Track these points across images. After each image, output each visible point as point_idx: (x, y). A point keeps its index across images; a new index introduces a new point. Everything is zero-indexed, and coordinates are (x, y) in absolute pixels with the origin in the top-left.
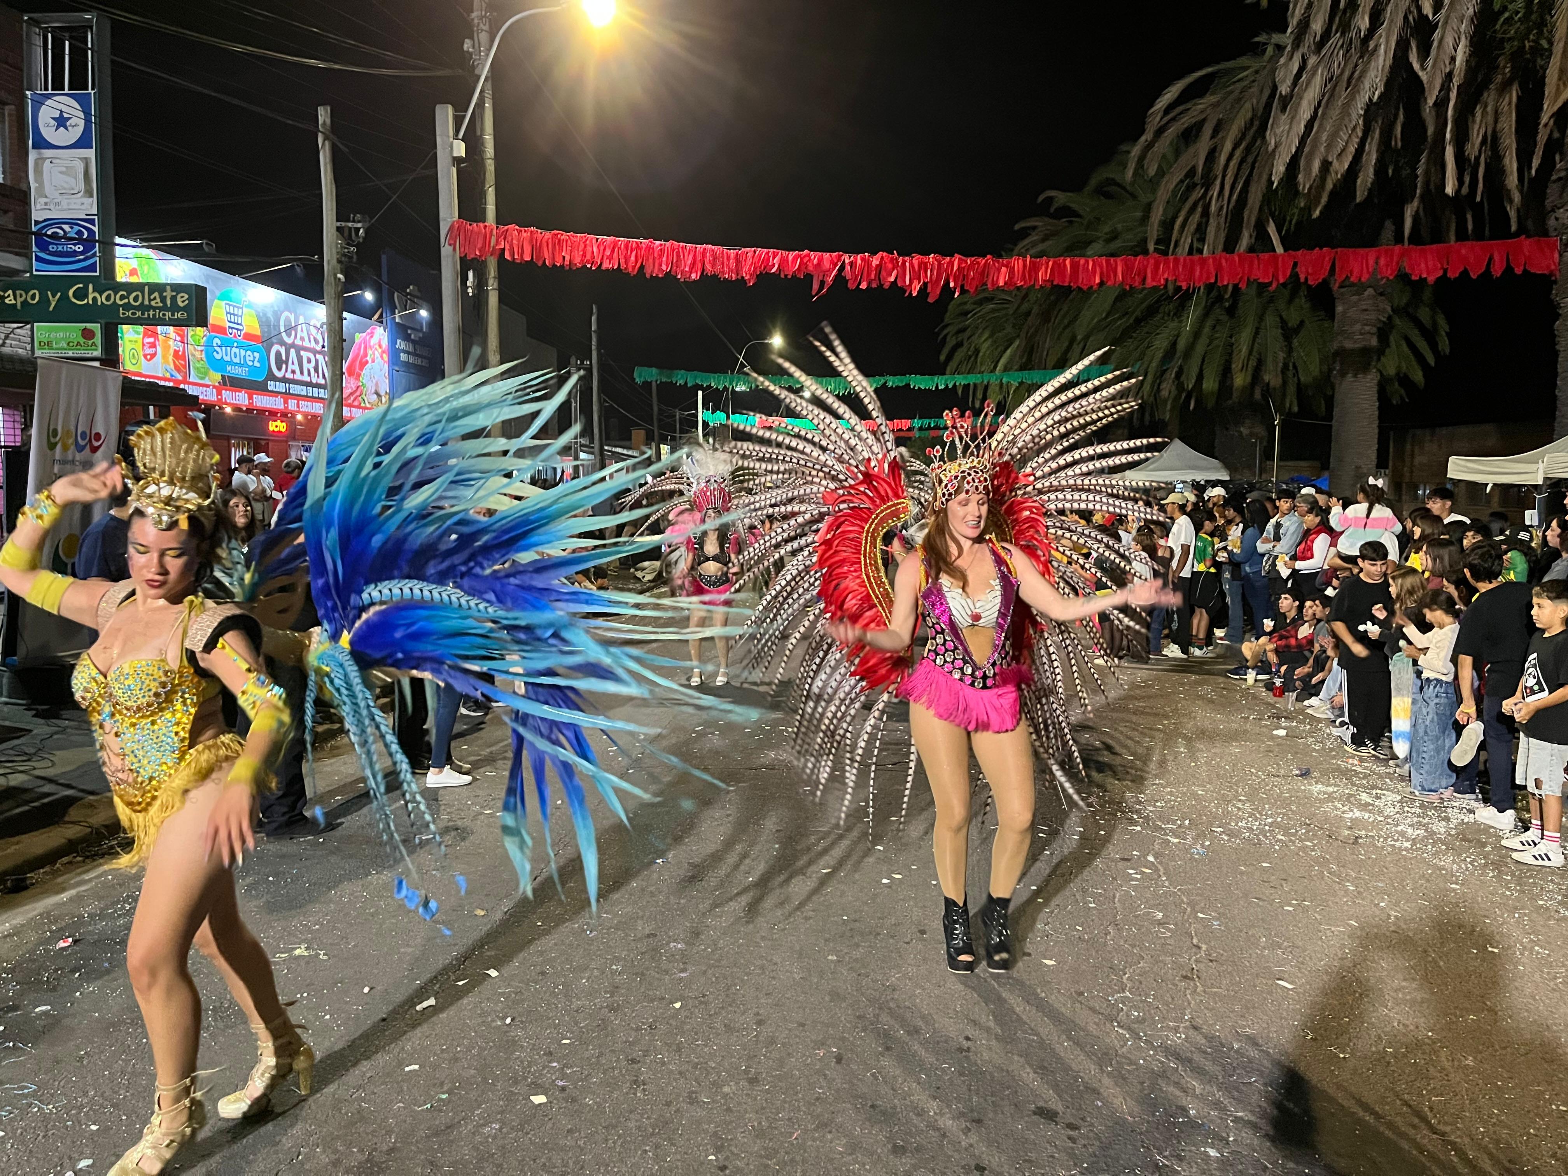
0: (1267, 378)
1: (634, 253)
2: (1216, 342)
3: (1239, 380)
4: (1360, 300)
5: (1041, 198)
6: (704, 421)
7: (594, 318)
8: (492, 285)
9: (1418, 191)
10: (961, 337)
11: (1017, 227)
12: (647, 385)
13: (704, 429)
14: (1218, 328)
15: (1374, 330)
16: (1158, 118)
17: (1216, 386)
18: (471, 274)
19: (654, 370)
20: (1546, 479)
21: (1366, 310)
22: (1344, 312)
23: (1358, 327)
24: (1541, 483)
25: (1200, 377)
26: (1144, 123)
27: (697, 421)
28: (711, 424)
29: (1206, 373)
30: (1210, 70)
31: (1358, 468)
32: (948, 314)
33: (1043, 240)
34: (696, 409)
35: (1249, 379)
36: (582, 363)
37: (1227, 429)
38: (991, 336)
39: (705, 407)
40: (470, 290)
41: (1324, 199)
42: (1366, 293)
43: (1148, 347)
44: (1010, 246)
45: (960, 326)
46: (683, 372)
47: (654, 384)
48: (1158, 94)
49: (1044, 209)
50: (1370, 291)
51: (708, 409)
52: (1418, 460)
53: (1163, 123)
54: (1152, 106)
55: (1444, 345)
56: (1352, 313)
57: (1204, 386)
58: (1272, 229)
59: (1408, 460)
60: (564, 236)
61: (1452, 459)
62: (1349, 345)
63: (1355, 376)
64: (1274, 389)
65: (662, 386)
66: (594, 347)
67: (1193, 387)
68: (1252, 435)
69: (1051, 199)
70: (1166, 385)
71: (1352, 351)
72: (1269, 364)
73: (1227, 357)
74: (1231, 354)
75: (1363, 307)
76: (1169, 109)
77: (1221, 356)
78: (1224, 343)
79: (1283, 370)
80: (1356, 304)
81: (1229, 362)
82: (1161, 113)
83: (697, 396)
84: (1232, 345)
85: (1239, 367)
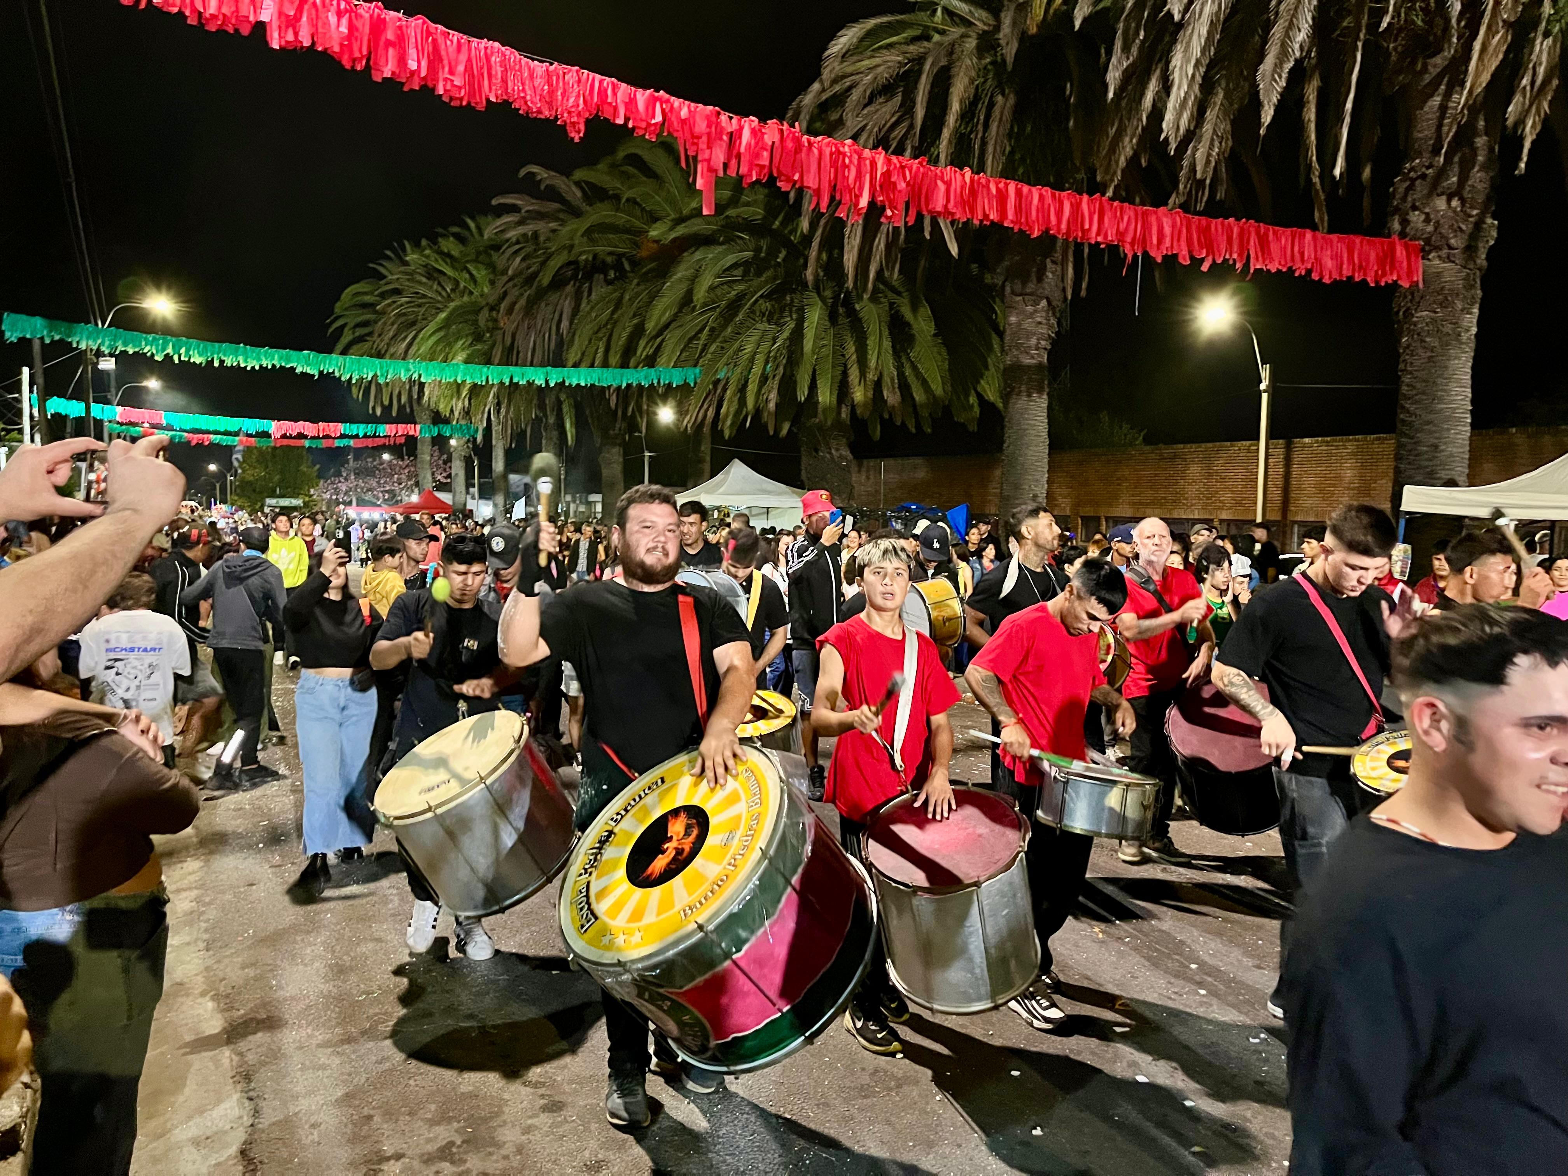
3: (859, 395)
4: (1035, 311)
5: (522, 173)
10: (359, 332)
11: (494, 202)
15: (1046, 345)
16: (837, 65)
21: (1040, 323)
22: (1019, 324)
23: (1033, 341)
27: (22, 409)
32: (338, 304)
33: (521, 223)
34: (20, 392)
35: (870, 394)
37: (816, 451)
42: (1041, 305)
43: (740, 350)
44: (440, 230)
45: (360, 319)
50: (1044, 302)
54: (828, 48)
56: (1028, 324)
62: (1027, 361)
63: (1029, 396)
64: (893, 407)
67: (806, 399)
68: (841, 457)
69: (532, 175)
70: (773, 396)
71: (1029, 367)
72: (886, 379)
73: (842, 368)
74: (845, 365)
75: (1039, 319)
76: (845, 56)
77: (833, 367)
78: (834, 353)
79: (899, 387)
80: (1031, 315)
81: (845, 374)
82: (839, 59)
83: (20, 373)
84: (843, 356)
85: (857, 380)
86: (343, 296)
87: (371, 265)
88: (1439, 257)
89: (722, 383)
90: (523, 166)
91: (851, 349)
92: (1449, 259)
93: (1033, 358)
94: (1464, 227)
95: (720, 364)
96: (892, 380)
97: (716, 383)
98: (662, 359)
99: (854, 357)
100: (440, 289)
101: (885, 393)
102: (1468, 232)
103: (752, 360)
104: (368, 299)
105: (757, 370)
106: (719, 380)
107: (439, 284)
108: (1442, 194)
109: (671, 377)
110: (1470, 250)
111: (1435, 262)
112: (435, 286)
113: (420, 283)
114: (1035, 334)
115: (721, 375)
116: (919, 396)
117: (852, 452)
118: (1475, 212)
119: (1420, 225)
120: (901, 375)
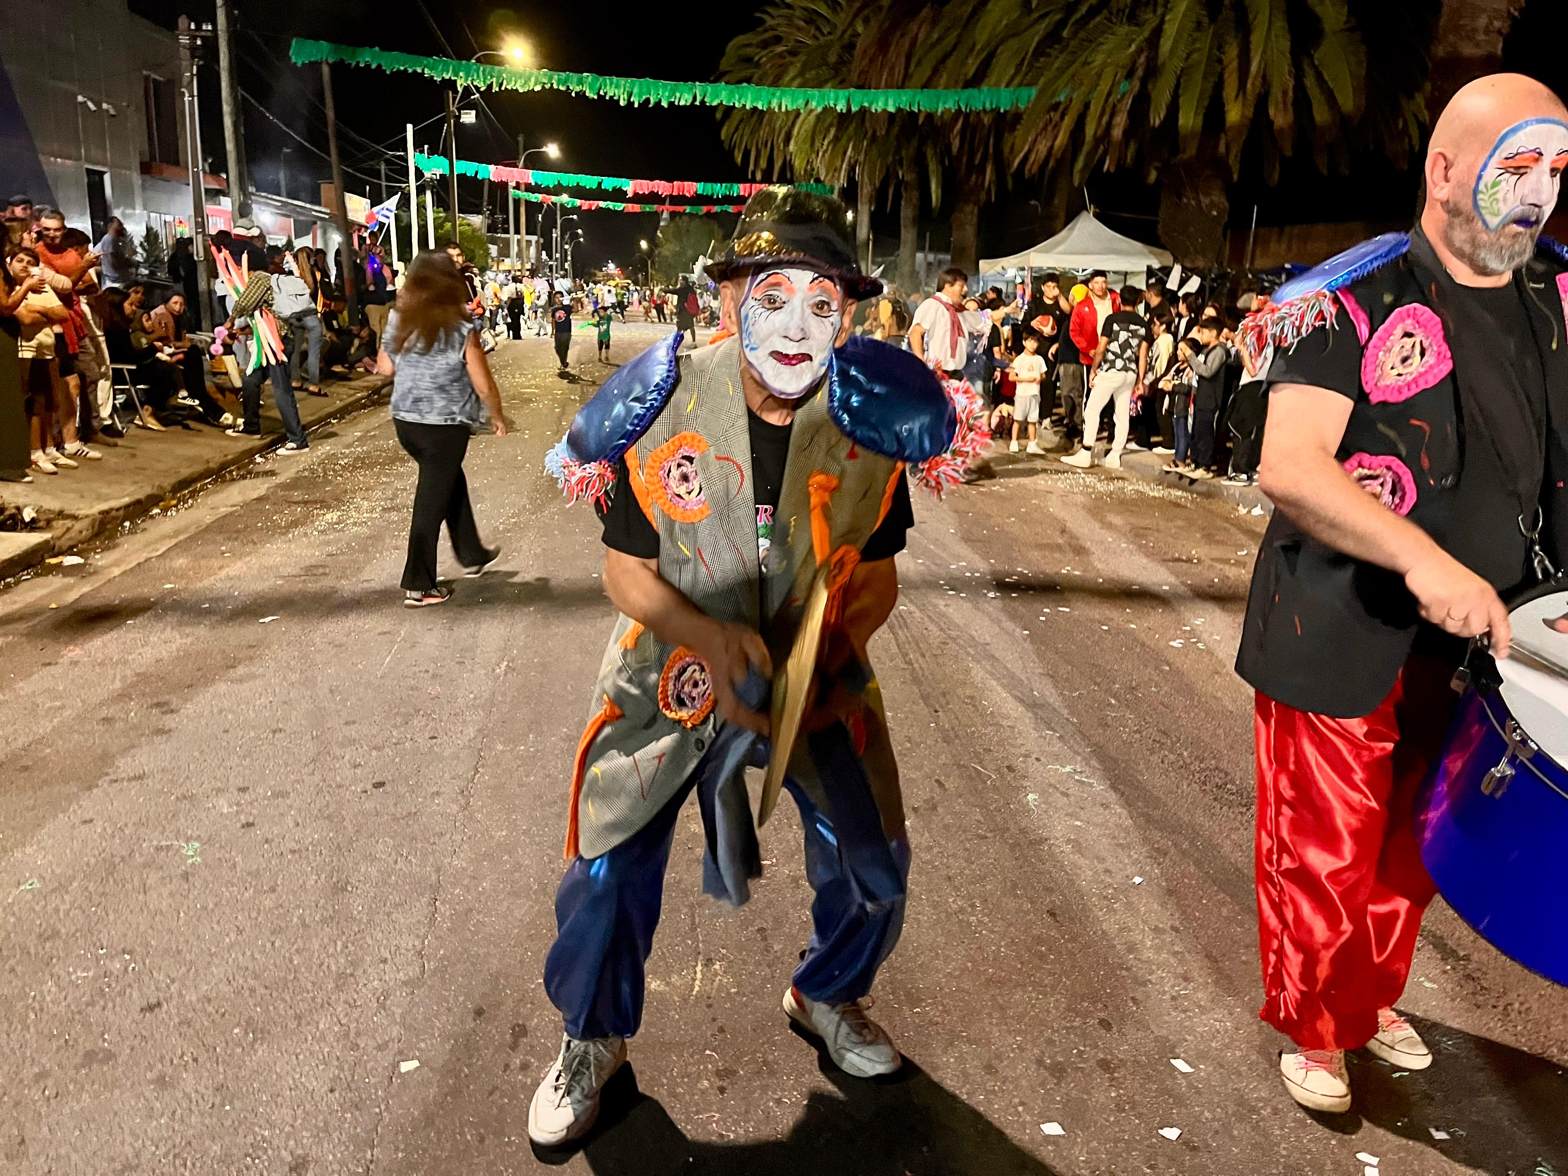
2: (1195, 56)
3: (1234, 114)
6: (417, 169)
13: (417, 180)
17: (1200, 121)
19: (324, 46)
27: (407, 167)
28: (427, 175)
32: (723, 60)
34: (405, 150)
35: (1250, 113)
36: (199, 28)
37: (1180, 196)
39: (418, 147)
43: (1086, 63)
45: (742, 75)
46: (375, 50)
47: (326, 71)
51: (422, 152)
57: (1181, 122)
64: (1281, 130)
66: (219, 6)
67: (1163, 124)
68: (1212, 205)
70: (1121, 121)
72: (1276, 93)
73: (1213, 79)
74: (1221, 76)
77: (1205, 78)
78: (1209, 58)
79: (1295, 104)
81: (1219, 86)
83: (405, 131)
84: (1220, 61)
85: (1234, 95)
86: (728, 49)
87: (758, 15)
89: (1062, 107)
91: (1232, 52)
95: (1061, 82)
96: (1285, 93)
97: (1055, 107)
98: (993, 79)
99: (1235, 64)
100: (818, 34)
101: (1272, 112)
103: (1099, 75)
104: (749, 51)
105: (1104, 87)
106: (1058, 104)
107: (818, 29)
109: (998, 100)
112: (813, 31)
113: (799, 29)
115: (1062, 98)
116: (1321, 114)
117: (1228, 199)
120: (1300, 87)
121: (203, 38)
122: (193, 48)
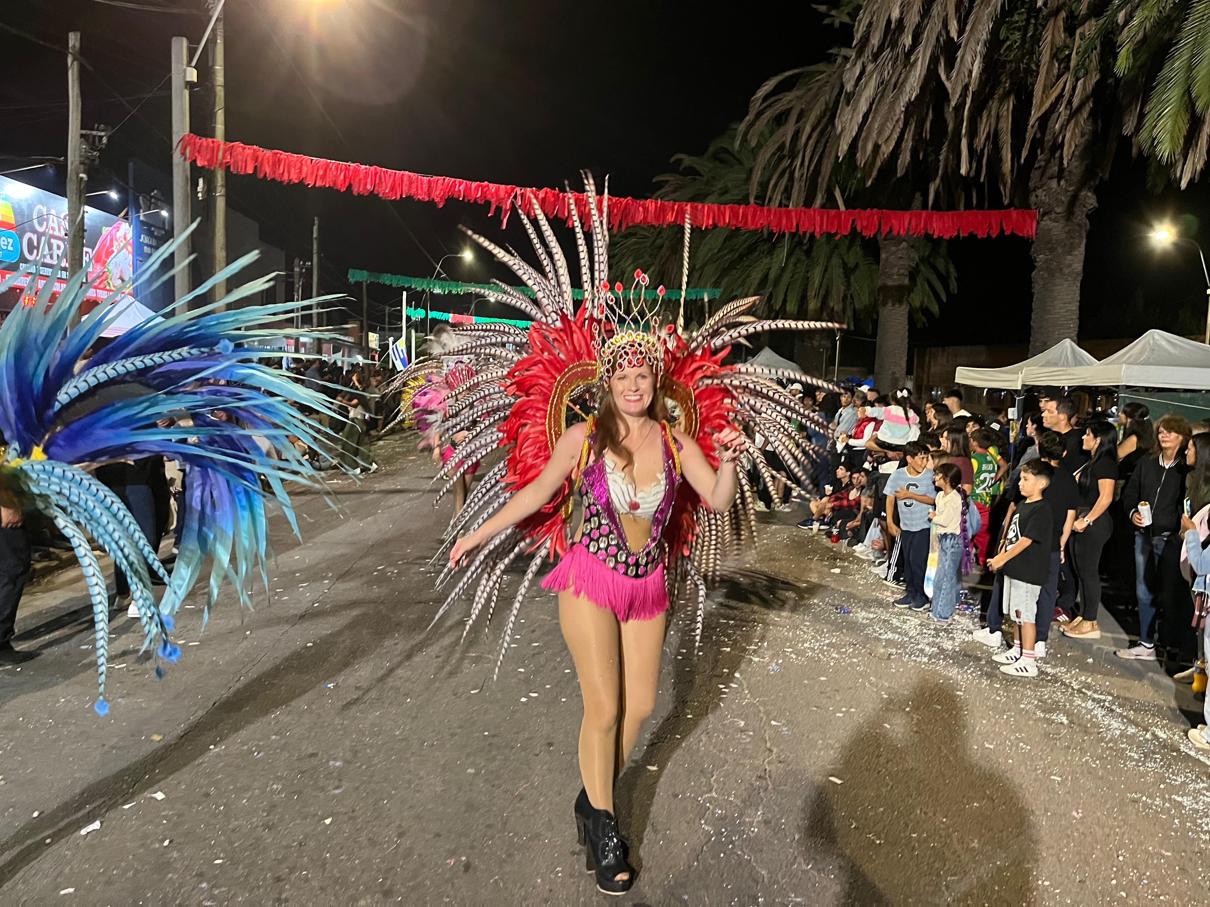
0: (831, 305)
1: (343, 174)
2: (797, 275)
3: (812, 305)
4: (897, 250)
5: (673, 159)
6: (407, 316)
7: (315, 228)
8: (220, 192)
9: (940, 172)
11: (654, 180)
12: (358, 284)
13: (407, 322)
14: (798, 265)
15: (907, 273)
16: (759, 104)
17: (796, 308)
18: (201, 181)
19: (365, 273)
20: (1023, 386)
21: (901, 258)
22: (887, 259)
23: (896, 270)
24: (1019, 388)
25: (785, 301)
26: (748, 107)
27: (402, 316)
28: (413, 319)
29: (788, 298)
30: (796, 71)
31: (893, 373)
33: (674, 191)
34: (401, 306)
36: (304, 264)
37: (803, 341)
38: (633, 262)
40: (200, 195)
41: (874, 174)
42: (901, 246)
44: (649, 195)
46: (389, 275)
47: (364, 284)
48: (759, 86)
49: (675, 168)
50: (904, 244)
51: (411, 306)
52: (933, 370)
53: (761, 108)
54: (754, 95)
55: (954, 286)
56: (892, 259)
58: (837, 194)
59: (926, 370)
60: (284, 155)
61: (958, 368)
62: (890, 283)
63: (893, 305)
64: (839, 312)
65: (371, 286)
66: (315, 252)
67: (780, 308)
69: (680, 161)
71: (892, 287)
72: (833, 294)
73: (804, 288)
74: (807, 286)
75: (900, 255)
76: (766, 98)
80: (894, 253)
82: (760, 101)
83: (402, 296)
88: (1050, 219)
90: (672, 156)
92: (1055, 221)
93: (894, 281)
94: (1063, 198)
96: (838, 294)
102: (1066, 202)
108: (1051, 178)
110: (1070, 212)
111: (1046, 223)
114: (895, 266)
118: (1071, 189)
119: (1043, 198)
121: (306, 269)
122: (301, 274)
